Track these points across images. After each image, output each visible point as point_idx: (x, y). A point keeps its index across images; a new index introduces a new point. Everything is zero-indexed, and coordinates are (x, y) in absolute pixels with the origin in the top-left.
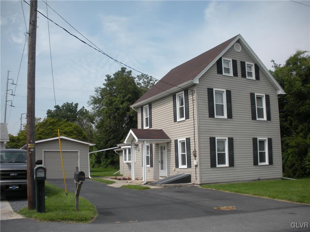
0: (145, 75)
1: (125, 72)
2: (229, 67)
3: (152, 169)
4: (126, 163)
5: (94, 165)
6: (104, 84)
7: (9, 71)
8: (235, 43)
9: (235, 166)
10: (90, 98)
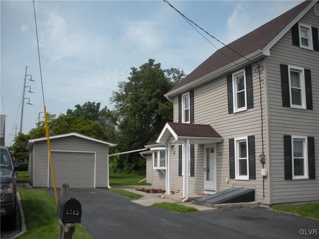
0: (175, 69)
1: (153, 65)
2: (307, 37)
3: (193, 179)
4: (157, 170)
5: (116, 169)
6: (129, 78)
7: (27, 66)
8: (315, 5)
9: (316, 177)
10: (113, 94)
